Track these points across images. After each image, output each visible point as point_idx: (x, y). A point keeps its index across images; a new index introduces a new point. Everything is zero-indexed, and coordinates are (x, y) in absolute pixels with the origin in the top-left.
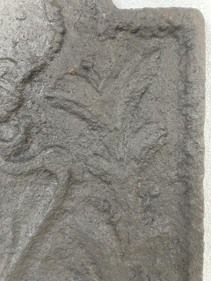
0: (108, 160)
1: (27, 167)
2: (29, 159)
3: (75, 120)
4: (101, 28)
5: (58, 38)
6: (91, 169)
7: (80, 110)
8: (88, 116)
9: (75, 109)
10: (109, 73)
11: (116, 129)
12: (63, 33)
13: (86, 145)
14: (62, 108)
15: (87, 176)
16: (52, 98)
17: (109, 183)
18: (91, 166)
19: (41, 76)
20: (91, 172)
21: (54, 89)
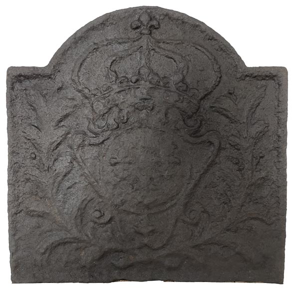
0: (239, 138)
1: (199, 140)
2: (201, 136)
3: (223, 118)
4: (239, 75)
5: (218, 79)
6: (230, 142)
7: (227, 113)
8: (230, 116)
9: (224, 112)
10: (241, 96)
11: (244, 122)
12: (220, 78)
13: (228, 130)
14: (218, 112)
15: (228, 146)
16: (214, 107)
17: (239, 150)
18: (231, 141)
19: (209, 96)
20: (230, 144)
21: (215, 103)
